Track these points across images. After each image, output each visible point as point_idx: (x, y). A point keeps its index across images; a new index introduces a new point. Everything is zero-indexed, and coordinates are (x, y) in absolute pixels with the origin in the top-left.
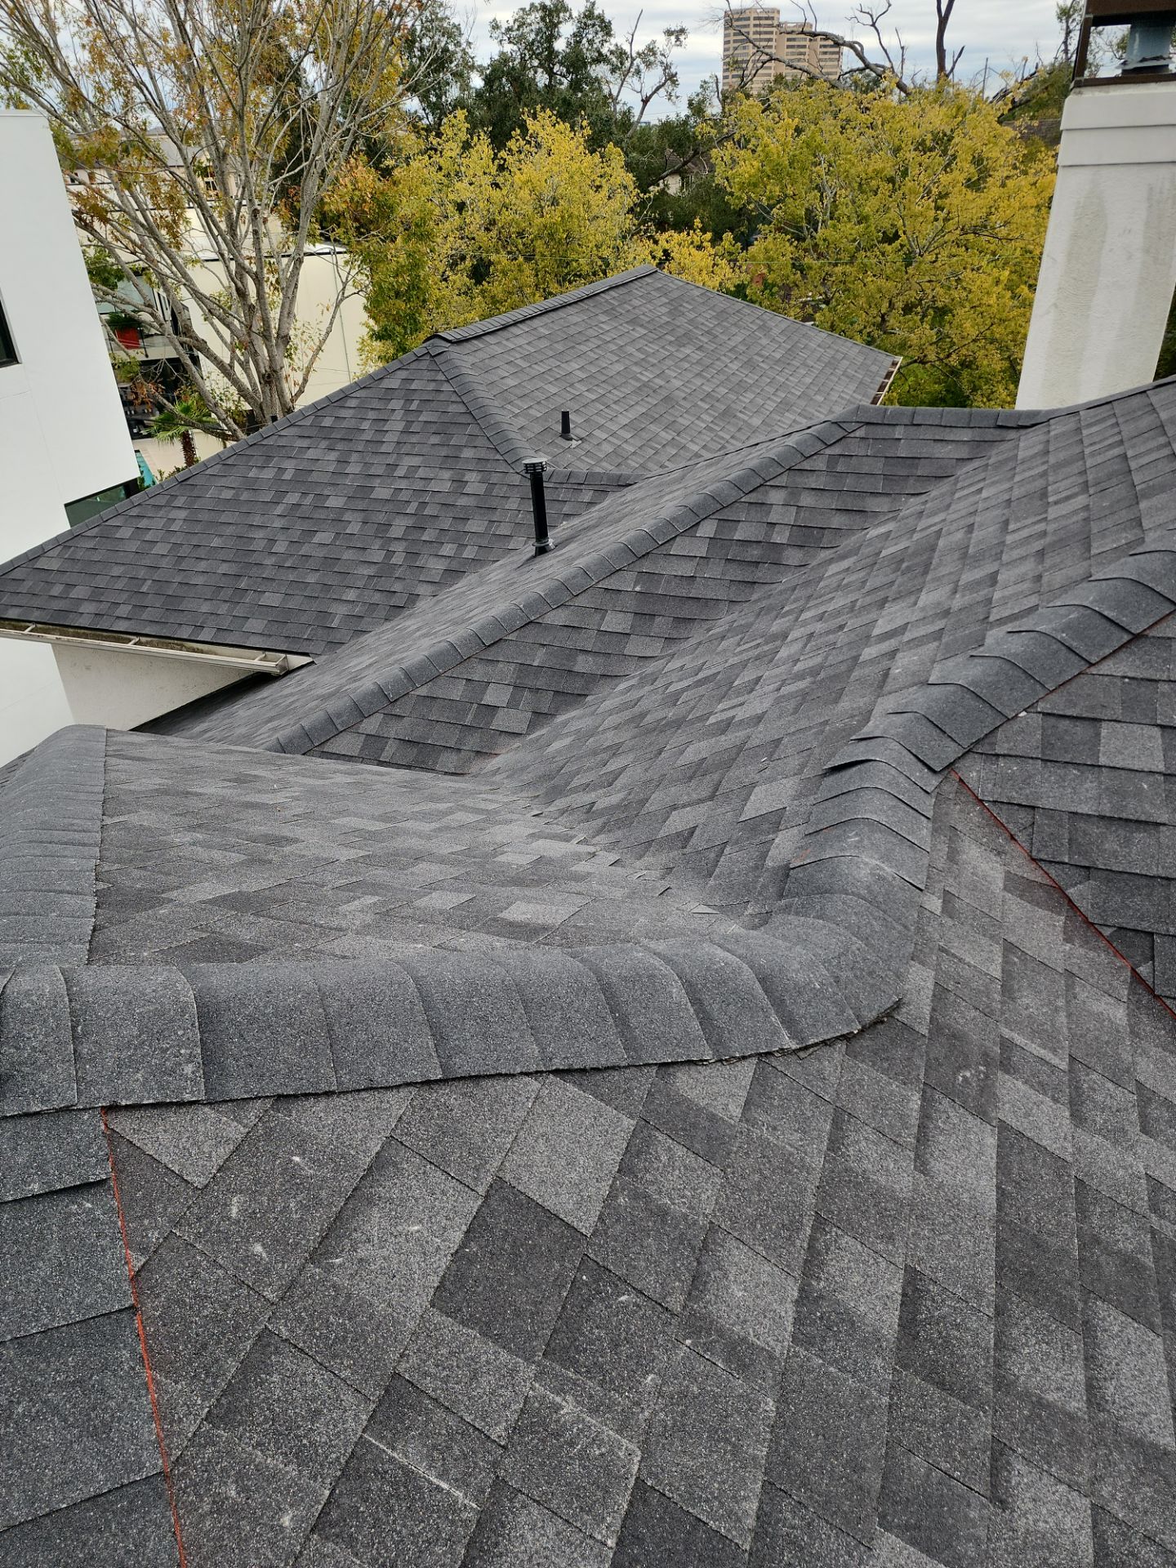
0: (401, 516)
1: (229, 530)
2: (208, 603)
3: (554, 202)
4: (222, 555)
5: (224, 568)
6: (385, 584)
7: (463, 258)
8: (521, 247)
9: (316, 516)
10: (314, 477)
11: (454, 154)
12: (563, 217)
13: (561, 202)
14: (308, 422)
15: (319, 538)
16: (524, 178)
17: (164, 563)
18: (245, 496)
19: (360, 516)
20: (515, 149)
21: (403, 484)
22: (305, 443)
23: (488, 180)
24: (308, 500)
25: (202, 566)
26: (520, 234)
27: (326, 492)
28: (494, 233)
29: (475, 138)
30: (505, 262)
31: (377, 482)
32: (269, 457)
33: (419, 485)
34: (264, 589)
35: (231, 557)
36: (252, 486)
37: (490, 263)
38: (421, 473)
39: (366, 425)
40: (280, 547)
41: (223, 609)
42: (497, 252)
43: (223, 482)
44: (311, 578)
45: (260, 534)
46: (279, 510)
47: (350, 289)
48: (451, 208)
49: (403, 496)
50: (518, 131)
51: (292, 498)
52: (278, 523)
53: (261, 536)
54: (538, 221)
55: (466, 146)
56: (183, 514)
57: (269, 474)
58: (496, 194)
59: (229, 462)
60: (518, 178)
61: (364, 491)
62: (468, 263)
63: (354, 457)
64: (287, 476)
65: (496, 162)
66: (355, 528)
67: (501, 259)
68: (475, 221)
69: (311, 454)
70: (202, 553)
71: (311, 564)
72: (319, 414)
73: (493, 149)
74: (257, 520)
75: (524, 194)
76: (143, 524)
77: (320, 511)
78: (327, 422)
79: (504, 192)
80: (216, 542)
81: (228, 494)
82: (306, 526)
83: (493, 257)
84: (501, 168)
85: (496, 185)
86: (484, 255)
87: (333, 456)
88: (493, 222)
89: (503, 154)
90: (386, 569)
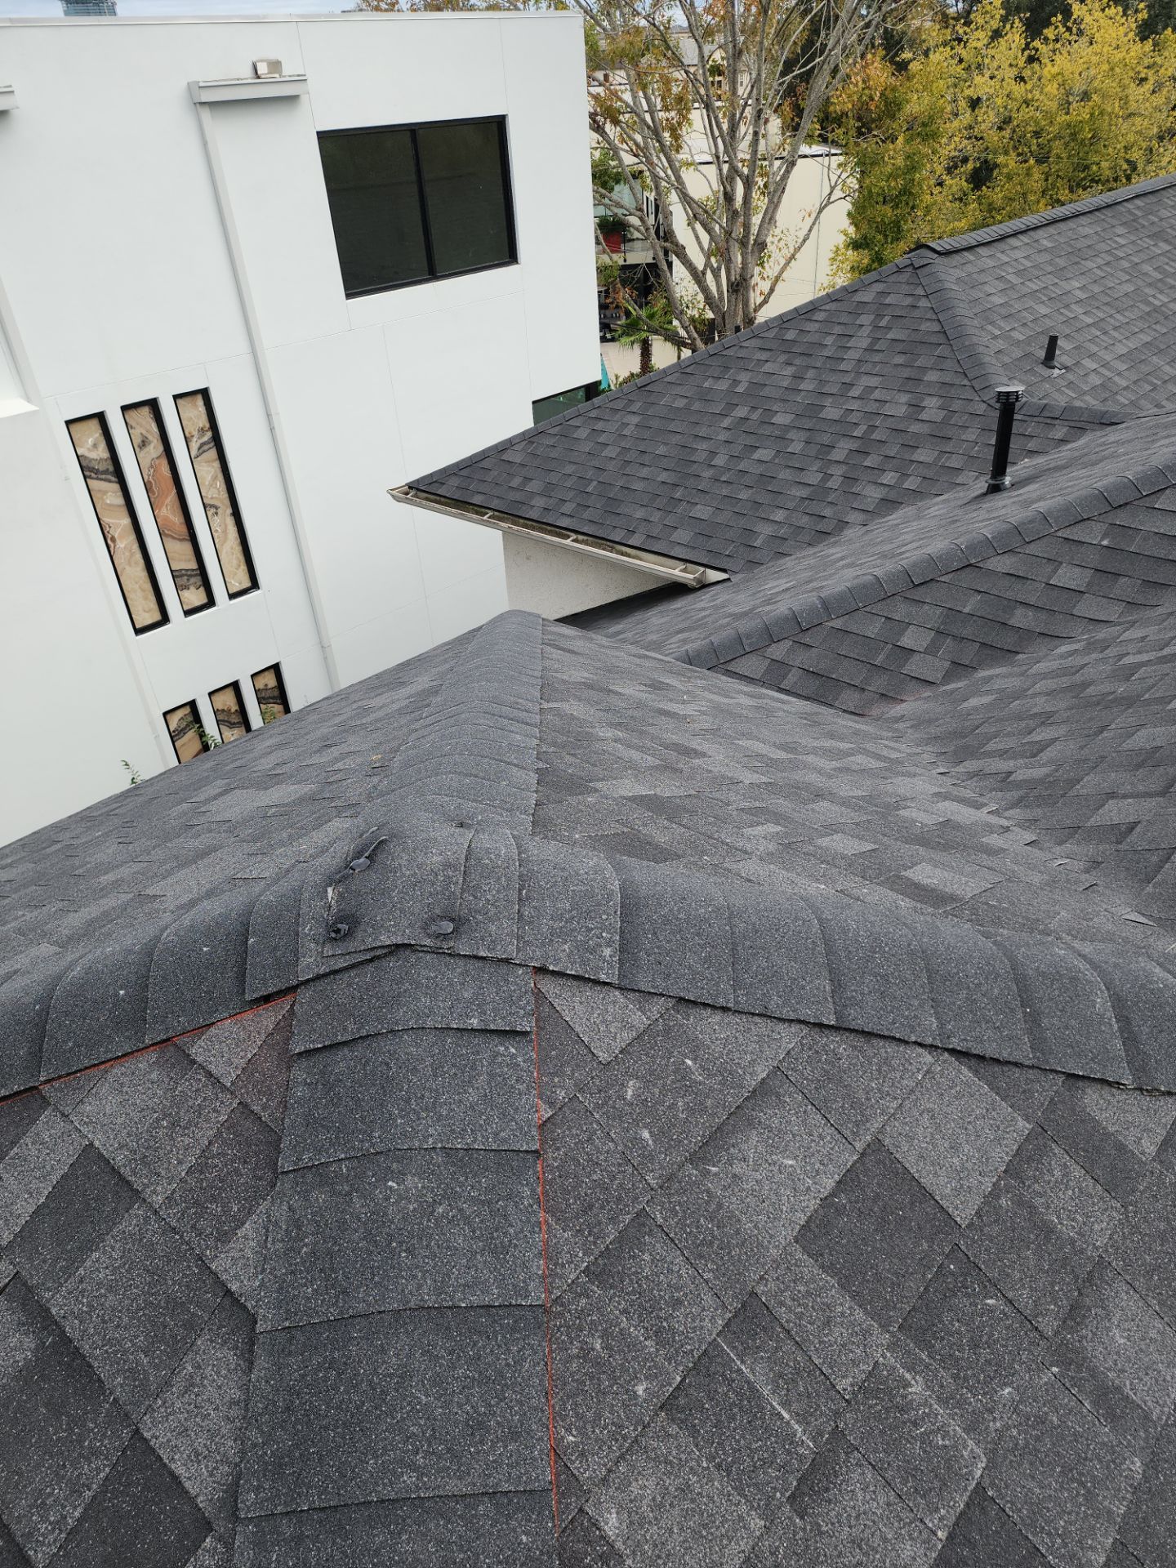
0: (847, 439)
1: (675, 439)
2: (643, 509)
3: (1085, 96)
4: (665, 463)
5: (664, 476)
6: (815, 508)
7: (965, 160)
8: (1034, 148)
9: (761, 432)
10: (766, 392)
11: (979, 45)
12: (1092, 115)
13: (1095, 97)
14: (771, 334)
15: (758, 454)
16: (1055, 70)
17: (611, 466)
18: (697, 406)
19: (803, 435)
20: (1052, 37)
21: (854, 405)
22: (764, 356)
23: (1014, 72)
24: (755, 416)
25: (644, 472)
26: (1037, 134)
27: (775, 408)
28: (1007, 133)
29: (1008, 26)
30: (1012, 164)
31: (828, 401)
32: (727, 368)
33: (872, 407)
34: (697, 500)
35: (671, 466)
36: (705, 396)
37: (996, 166)
38: (877, 395)
39: (829, 341)
40: (720, 461)
41: (656, 516)
42: (1006, 153)
43: (678, 390)
44: (744, 495)
45: (704, 445)
46: (726, 422)
47: (838, 193)
48: (963, 104)
49: (853, 418)
50: (1060, 17)
51: (741, 412)
52: (723, 436)
53: (704, 447)
54: (1062, 118)
55: (997, 34)
56: (635, 420)
57: (723, 385)
58: (1019, 90)
59: (688, 370)
60: (1049, 70)
61: (813, 410)
62: (970, 166)
63: (811, 374)
64: (740, 389)
65: (1027, 53)
66: (796, 447)
67: (1009, 162)
68: (988, 118)
69: (768, 367)
70: (646, 459)
71: (747, 480)
72: (784, 326)
73: (1026, 38)
74: (703, 431)
75: (1052, 88)
76: (599, 426)
77: (765, 426)
78: (790, 335)
79: (1029, 87)
80: (661, 450)
81: (680, 403)
82: (750, 440)
83: (1001, 159)
84: (1031, 60)
85: (1021, 79)
86: (990, 157)
87: (789, 371)
88: (1007, 121)
89: (1036, 43)
90: (819, 493)
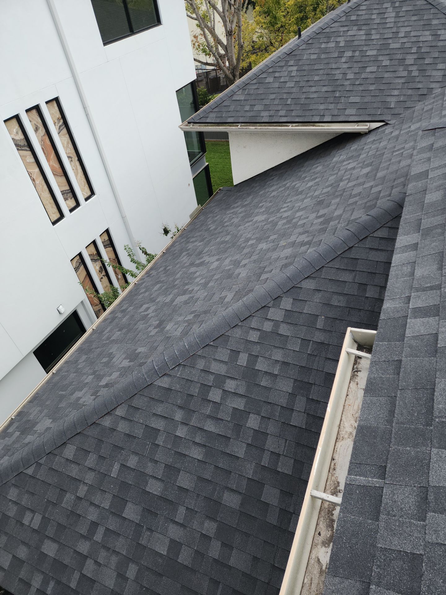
0: (409, 55)
1: (321, 72)
2: (323, 105)
4: (322, 83)
5: (325, 89)
6: (411, 85)
9: (363, 60)
10: (356, 43)
14: (344, 19)
15: (368, 70)
17: (294, 90)
18: (323, 56)
19: (387, 57)
21: (405, 40)
22: (346, 29)
24: (357, 53)
25: (313, 89)
27: (364, 49)
31: (390, 41)
32: (329, 37)
33: (414, 39)
34: (349, 95)
35: (327, 83)
36: (325, 51)
38: (413, 34)
39: (374, 17)
40: (350, 76)
41: (332, 106)
43: (309, 51)
44: (372, 88)
45: (338, 72)
46: (343, 60)
49: (407, 45)
51: (349, 54)
52: (345, 66)
53: (339, 72)
56: (295, 68)
57: (332, 45)
59: (310, 42)
61: (385, 46)
63: (373, 32)
64: (342, 44)
66: (387, 63)
69: (350, 33)
70: (311, 83)
71: (368, 81)
72: (348, 15)
74: (334, 66)
76: (277, 75)
77: (365, 58)
78: (353, 18)
80: (316, 78)
81: (314, 57)
82: (360, 65)
87: (362, 32)
90: (410, 79)
